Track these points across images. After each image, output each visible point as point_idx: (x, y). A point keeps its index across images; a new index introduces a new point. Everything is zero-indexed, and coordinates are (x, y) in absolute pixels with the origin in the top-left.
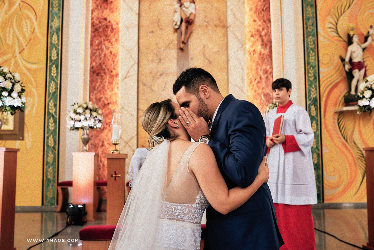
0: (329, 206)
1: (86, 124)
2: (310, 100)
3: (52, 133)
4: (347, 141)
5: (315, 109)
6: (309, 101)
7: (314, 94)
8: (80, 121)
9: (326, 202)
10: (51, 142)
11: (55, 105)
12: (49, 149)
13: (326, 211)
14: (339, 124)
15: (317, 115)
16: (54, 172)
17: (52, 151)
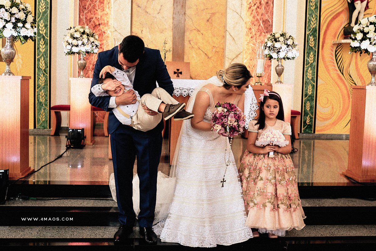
0: (320, 137)
1: (83, 49)
2: (310, 30)
3: (43, 55)
4: (343, 74)
5: (314, 40)
6: (308, 32)
7: (314, 24)
8: (77, 46)
9: (316, 133)
10: (42, 65)
11: (46, 26)
12: (40, 72)
13: (316, 141)
14: (336, 56)
15: (315, 46)
16: (46, 96)
17: (44, 74)
